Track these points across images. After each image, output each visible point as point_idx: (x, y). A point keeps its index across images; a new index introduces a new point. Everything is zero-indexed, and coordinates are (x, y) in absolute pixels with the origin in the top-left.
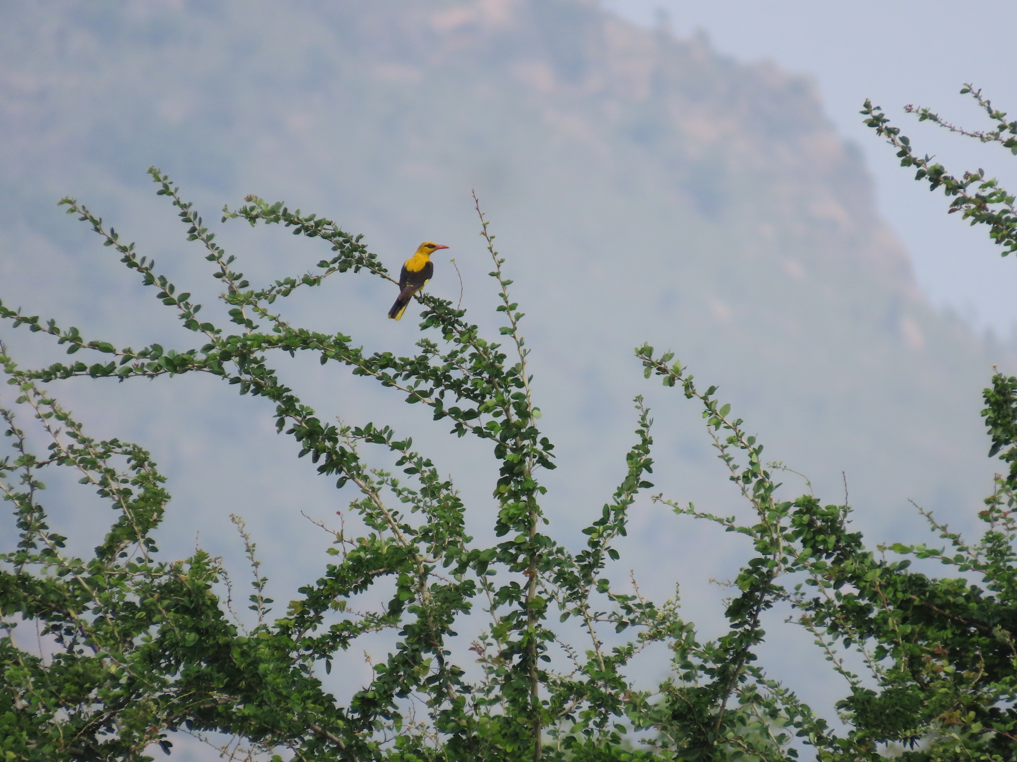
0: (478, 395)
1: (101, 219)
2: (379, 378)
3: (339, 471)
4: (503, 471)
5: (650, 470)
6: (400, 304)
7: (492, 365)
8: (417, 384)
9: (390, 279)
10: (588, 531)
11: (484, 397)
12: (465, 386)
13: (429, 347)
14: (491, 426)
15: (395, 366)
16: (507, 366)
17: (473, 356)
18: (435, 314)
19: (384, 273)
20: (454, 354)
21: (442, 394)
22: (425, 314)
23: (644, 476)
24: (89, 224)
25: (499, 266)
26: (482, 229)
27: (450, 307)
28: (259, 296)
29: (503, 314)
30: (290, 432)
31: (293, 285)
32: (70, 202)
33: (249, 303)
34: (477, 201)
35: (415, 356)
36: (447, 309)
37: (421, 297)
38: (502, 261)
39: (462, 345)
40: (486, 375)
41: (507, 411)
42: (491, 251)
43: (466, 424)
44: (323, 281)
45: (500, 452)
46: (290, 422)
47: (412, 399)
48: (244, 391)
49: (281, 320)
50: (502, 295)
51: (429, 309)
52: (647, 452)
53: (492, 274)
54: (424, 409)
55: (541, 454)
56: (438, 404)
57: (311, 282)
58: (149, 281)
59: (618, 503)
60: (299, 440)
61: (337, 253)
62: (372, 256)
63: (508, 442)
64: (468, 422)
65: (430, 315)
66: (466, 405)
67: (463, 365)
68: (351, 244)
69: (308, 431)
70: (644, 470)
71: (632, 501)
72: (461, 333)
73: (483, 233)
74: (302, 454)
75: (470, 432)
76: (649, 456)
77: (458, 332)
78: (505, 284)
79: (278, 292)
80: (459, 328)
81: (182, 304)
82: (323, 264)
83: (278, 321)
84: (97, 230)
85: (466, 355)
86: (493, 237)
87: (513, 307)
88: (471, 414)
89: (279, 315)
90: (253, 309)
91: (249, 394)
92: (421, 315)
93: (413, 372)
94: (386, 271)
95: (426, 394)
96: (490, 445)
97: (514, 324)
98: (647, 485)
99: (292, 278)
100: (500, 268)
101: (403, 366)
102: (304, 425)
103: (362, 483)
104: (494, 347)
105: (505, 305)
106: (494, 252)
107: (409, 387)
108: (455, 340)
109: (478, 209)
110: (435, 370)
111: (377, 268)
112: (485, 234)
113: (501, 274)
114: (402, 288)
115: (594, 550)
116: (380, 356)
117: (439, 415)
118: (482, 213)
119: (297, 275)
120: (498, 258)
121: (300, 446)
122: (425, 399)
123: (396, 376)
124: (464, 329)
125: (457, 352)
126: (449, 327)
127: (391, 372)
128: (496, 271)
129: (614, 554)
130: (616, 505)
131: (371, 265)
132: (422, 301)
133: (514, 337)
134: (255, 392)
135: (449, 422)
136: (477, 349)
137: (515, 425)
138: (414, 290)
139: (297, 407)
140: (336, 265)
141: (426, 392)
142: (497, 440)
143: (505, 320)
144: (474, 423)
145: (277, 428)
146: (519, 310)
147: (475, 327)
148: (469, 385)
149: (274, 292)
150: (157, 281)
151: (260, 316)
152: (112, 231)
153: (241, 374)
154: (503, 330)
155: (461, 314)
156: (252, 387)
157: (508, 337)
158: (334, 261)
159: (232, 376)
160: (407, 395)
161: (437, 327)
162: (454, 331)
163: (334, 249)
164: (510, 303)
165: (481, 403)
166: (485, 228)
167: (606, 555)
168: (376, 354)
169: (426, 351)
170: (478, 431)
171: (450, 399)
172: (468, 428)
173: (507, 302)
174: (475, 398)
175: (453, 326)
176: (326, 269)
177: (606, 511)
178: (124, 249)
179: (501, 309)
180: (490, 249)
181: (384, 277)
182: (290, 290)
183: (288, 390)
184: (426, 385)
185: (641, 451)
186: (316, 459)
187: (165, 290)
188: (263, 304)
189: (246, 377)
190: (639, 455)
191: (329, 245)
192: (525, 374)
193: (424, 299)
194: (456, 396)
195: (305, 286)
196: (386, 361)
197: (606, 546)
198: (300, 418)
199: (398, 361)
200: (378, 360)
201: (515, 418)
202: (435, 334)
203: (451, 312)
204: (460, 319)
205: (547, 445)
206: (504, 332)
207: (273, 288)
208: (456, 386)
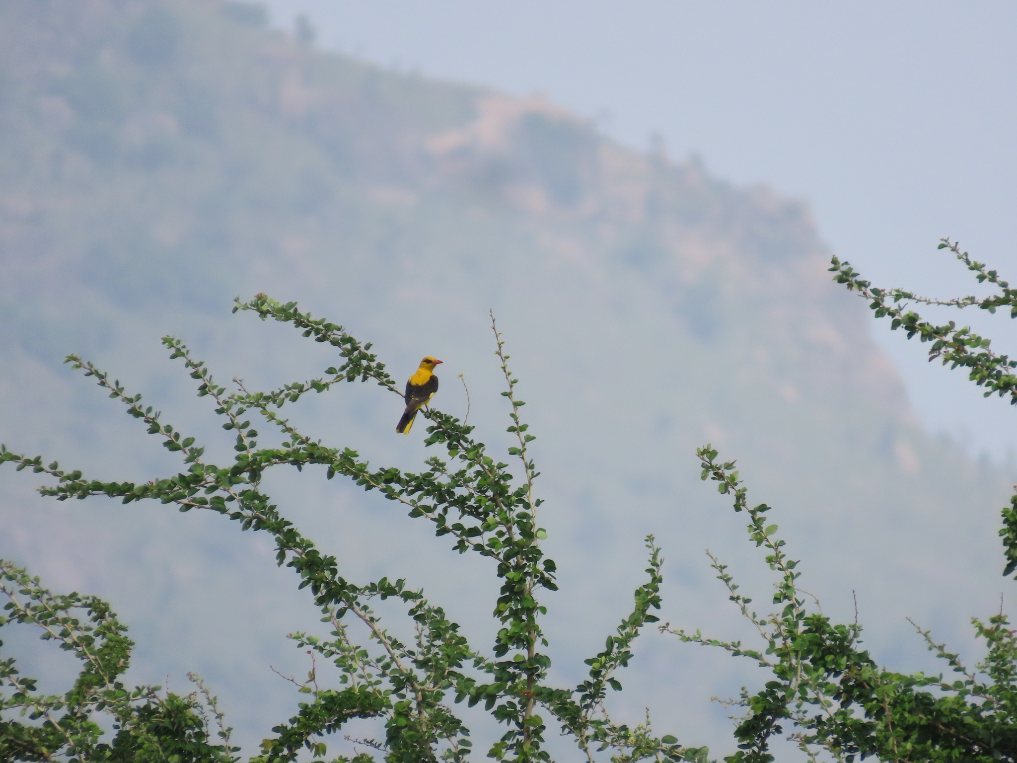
0: (481, 513)
1: (106, 373)
2: (383, 490)
3: (337, 602)
4: (503, 590)
5: (658, 607)
6: (407, 418)
7: (497, 483)
8: (420, 498)
9: (397, 392)
10: (589, 662)
11: (487, 515)
12: (469, 503)
13: (437, 466)
14: (493, 543)
15: (399, 481)
16: (513, 487)
17: (478, 473)
18: (441, 430)
19: (392, 386)
20: (462, 473)
21: (445, 510)
22: (431, 429)
23: (651, 611)
24: (95, 379)
25: (511, 386)
26: (497, 349)
27: (457, 423)
28: (267, 399)
29: (513, 435)
30: (290, 565)
31: (301, 389)
32: (75, 359)
33: (258, 406)
34: (494, 321)
35: (421, 474)
36: (453, 425)
37: (427, 411)
38: (515, 382)
39: (467, 462)
40: (490, 493)
41: (509, 529)
42: (505, 371)
43: (468, 541)
44: (330, 386)
45: (502, 571)
46: (290, 555)
47: (415, 514)
48: (245, 527)
49: (288, 425)
50: (512, 415)
51: (435, 425)
52: (656, 590)
53: (505, 394)
54: (427, 524)
55: (542, 574)
56: (441, 520)
57: (319, 386)
58: (155, 429)
59: (622, 635)
60: (298, 571)
61: (345, 360)
62: (380, 366)
63: (511, 561)
64: (470, 539)
65: (436, 431)
66: (470, 522)
67: (470, 484)
68: (360, 352)
69: (307, 562)
70: (651, 606)
71: (636, 634)
72: (466, 449)
73: (497, 353)
74: (301, 586)
75: (470, 550)
76: (657, 594)
77: (463, 448)
78: (517, 404)
79: (287, 396)
80: (465, 445)
81: (187, 449)
82: (331, 371)
83: (285, 426)
84: (103, 384)
85: (470, 473)
86: (507, 357)
87: (523, 428)
88: (474, 532)
89: (287, 420)
90: (261, 412)
91: (251, 529)
92: (427, 430)
93: (418, 488)
94: (393, 383)
95: (428, 509)
96: (493, 564)
97: (524, 445)
98: (653, 619)
99: (301, 383)
100: (513, 388)
101: (408, 482)
102: (304, 556)
103: (362, 613)
104: (500, 466)
105: (515, 425)
106: (507, 372)
107: (413, 501)
108: (461, 457)
109: (494, 329)
110: (440, 486)
111: (386, 381)
112: (500, 354)
113: (513, 395)
114: (408, 402)
115: (595, 680)
116: (386, 472)
117: (442, 531)
118: (498, 333)
119: (304, 379)
120: (512, 378)
121: (299, 578)
122: (428, 514)
123: (401, 492)
124: (469, 446)
125: (465, 471)
126: (455, 443)
127: (397, 487)
128: (508, 391)
129: (616, 685)
130: (620, 637)
131: (378, 375)
132: (428, 415)
133: (523, 458)
134: (257, 528)
135: (452, 539)
136: (482, 466)
137: (516, 543)
138: (421, 403)
139: (298, 540)
140: (344, 373)
141: (430, 507)
142: (500, 560)
143: (514, 440)
144: (476, 540)
145: (278, 561)
146: (528, 432)
147: (481, 445)
148: (472, 503)
149: (282, 396)
150: (162, 428)
151: (267, 419)
152: (117, 383)
153: (242, 510)
154: (512, 451)
155: (468, 430)
156: (254, 522)
157: (516, 457)
158: (343, 368)
159: (232, 511)
160: (411, 509)
161: (442, 442)
162: (460, 447)
163: (343, 355)
164: (520, 424)
165: (484, 520)
166: (500, 347)
167: (608, 686)
168: (382, 469)
169: (434, 470)
170: (478, 547)
171: (454, 516)
172: (470, 545)
173: (517, 423)
174: (477, 515)
175: (458, 442)
176: (334, 376)
177: (610, 643)
178: (130, 401)
179: (511, 429)
180: (504, 368)
181: (391, 389)
182: (298, 395)
183: (288, 523)
184: (429, 501)
185: (650, 590)
186: (316, 589)
187: (170, 436)
188: (271, 407)
189: (247, 513)
190: (648, 593)
191: (338, 350)
192: (531, 495)
193: (430, 414)
194: (460, 513)
195: (314, 390)
196: (389, 477)
197: (608, 677)
198: (300, 551)
199: (403, 476)
200: (383, 475)
201: (517, 537)
202: (440, 450)
203: (457, 428)
204: (466, 436)
205: (550, 566)
206: (513, 452)
207: (282, 391)
208: (461, 502)
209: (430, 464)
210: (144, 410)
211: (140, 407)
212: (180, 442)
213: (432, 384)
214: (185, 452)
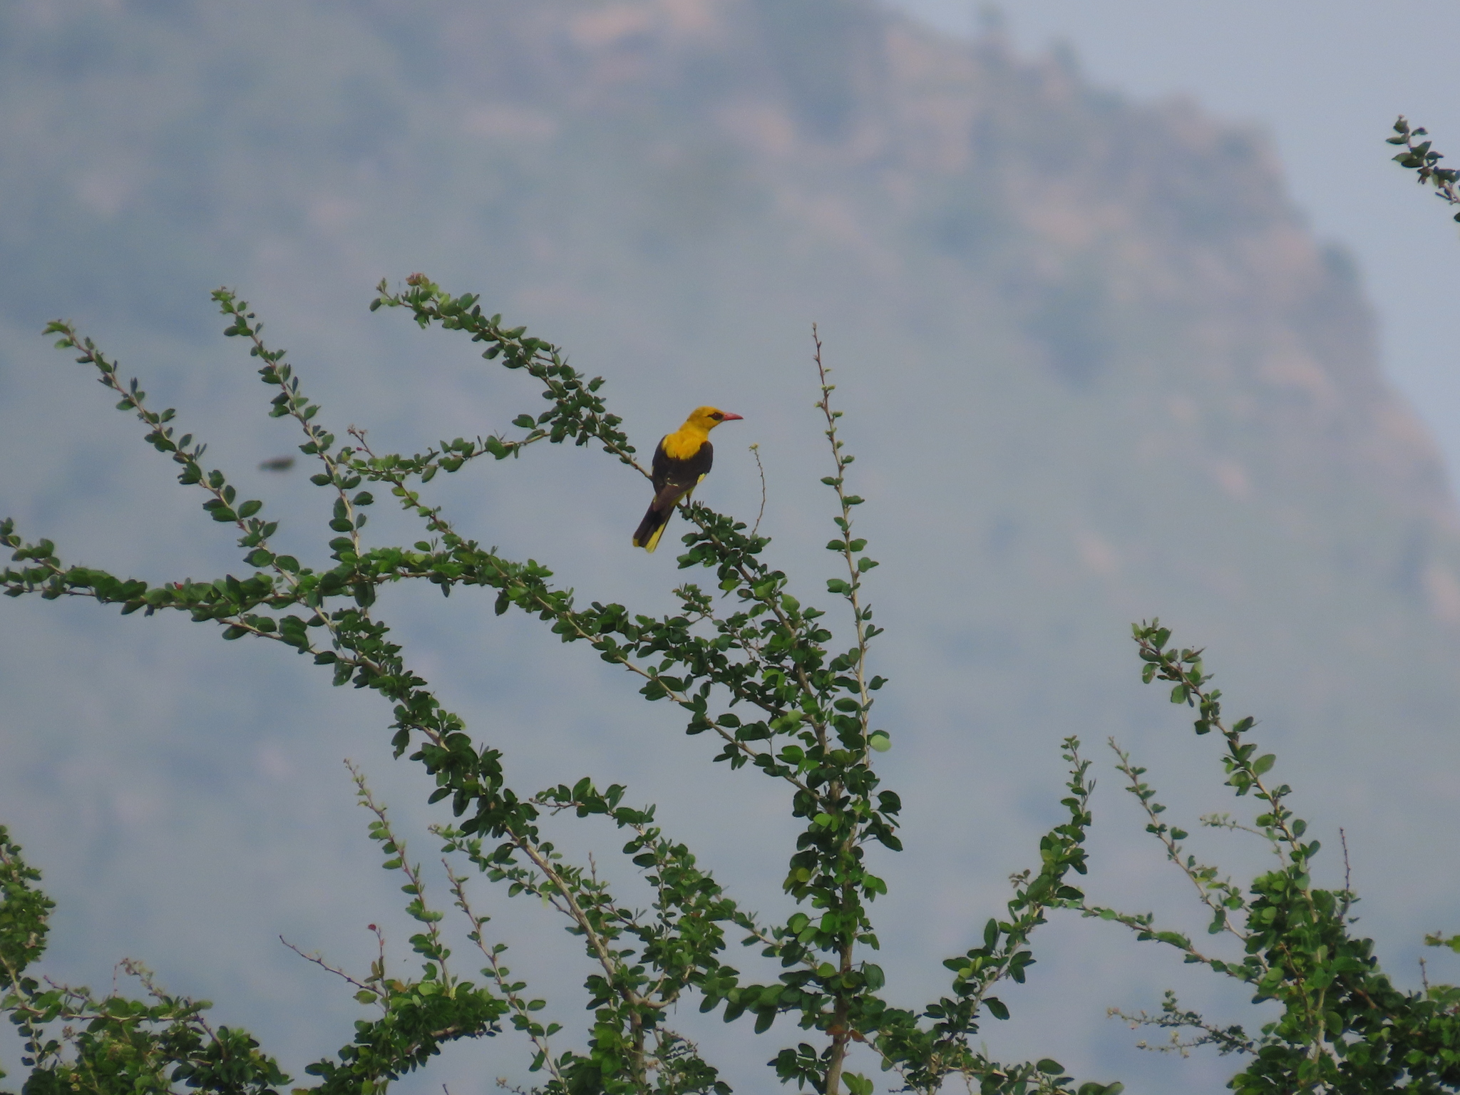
0: (769, 699)
1: (116, 363)
2: (597, 646)
3: (500, 832)
4: (803, 840)
5: (1082, 870)
6: (656, 519)
7: (803, 645)
8: (666, 665)
9: (636, 467)
10: (952, 964)
11: (780, 703)
12: (749, 679)
13: (696, 600)
14: (791, 754)
15: (626, 629)
16: (831, 651)
17: (769, 625)
18: (708, 541)
19: (627, 454)
20: (739, 620)
21: (706, 688)
22: (691, 538)
23: (1070, 877)
24: (94, 371)
25: (841, 468)
26: (821, 398)
27: (740, 532)
28: (405, 465)
29: (838, 555)
30: (417, 756)
31: (468, 452)
32: (64, 330)
33: (389, 478)
34: (819, 346)
35: (666, 617)
36: (733, 534)
37: (688, 506)
38: (849, 460)
39: (752, 603)
40: (789, 663)
41: (820, 731)
42: (832, 440)
43: (744, 748)
44: (520, 450)
45: (803, 806)
46: (418, 739)
47: (653, 691)
48: (340, 680)
49: (440, 517)
50: (839, 521)
51: (700, 531)
52: (1080, 838)
53: (828, 481)
54: (672, 713)
55: (875, 817)
56: (698, 705)
57: (500, 450)
58: (191, 477)
59: (1015, 919)
60: (431, 771)
61: (552, 404)
62: (612, 420)
63: (820, 789)
64: (748, 743)
65: (699, 542)
66: (750, 713)
67: (752, 642)
68: (580, 392)
69: (448, 756)
70: (1071, 869)
72: (753, 582)
73: (821, 405)
74: (435, 798)
75: (749, 763)
77: (747, 577)
78: (849, 502)
79: (441, 463)
80: (750, 572)
81: (246, 521)
82: (524, 420)
83: (434, 518)
84: (108, 381)
85: (756, 623)
86: (838, 415)
87: (857, 546)
88: (758, 731)
89: (439, 509)
90: (394, 491)
91: (350, 684)
92: (684, 539)
93: (658, 645)
94: (632, 450)
95: (677, 685)
96: (784, 791)
97: (855, 576)
98: (1073, 894)
99: (468, 439)
100: (844, 472)
101: (640, 632)
102: (443, 745)
103: (541, 856)
104: (811, 614)
105: (843, 539)
106: (836, 441)
107: (652, 669)
108: (740, 593)
109: (818, 360)
110: (699, 643)
111: (617, 444)
112: (824, 406)
113: (843, 484)
114: (658, 488)
115: (962, 1000)
116: (602, 610)
117: (697, 726)
118: (824, 368)
119: (474, 433)
120: (843, 453)
121: (432, 783)
122: (675, 693)
123: (628, 648)
124: (758, 576)
125: (744, 617)
126: (732, 568)
127: (620, 639)
128: (835, 476)
131: (607, 435)
132: (688, 513)
133: (852, 600)
134: (360, 683)
135: (713, 742)
136: (778, 614)
137: (833, 757)
138: (679, 493)
139: (434, 713)
140: (548, 427)
141: (678, 680)
142: (798, 784)
143: (840, 567)
144: (758, 746)
145: (394, 748)
146: (867, 553)
147: (779, 575)
148: (758, 679)
149: (434, 462)
150: (206, 478)
151: (404, 505)
152: (134, 384)
153: (337, 647)
154: (834, 585)
155: (757, 545)
156: (357, 672)
157: (840, 597)
158: (546, 418)
159: (319, 649)
160: (643, 682)
161: (711, 565)
162: (740, 576)
163: (548, 394)
164: (852, 538)
165: (776, 713)
166: (826, 396)
168: (596, 605)
169: (689, 608)
170: (764, 761)
171: (720, 699)
172: (749, 756)
173: (847, 535)
174: (763, 702)
175: (739, 566)
176: (529, 431)
177: (993, 932)
178: (153, 419)
179: (835, 546)
180: (831, 435)
181: (626, 461)
182: (462, 461)
183: (419, 681)
184: (680, 670)
185: (1069, 837)
186: (460, 806)
187: (217, 493)
188: (412, 482)
189: (347, 654)
190: (1064, 842)
191: (541, 387)
192: (863, 669)
193: (692, 512)
194: (732, 696)
195: (490, 457)
196: (611, 619)
198: (436, 734)
199: (632, 621)
200: (597, 616)
201: (833, 742)
202: (706, 577)
203: (739, 541)
204: (754, 556)
205: (891, 802)
206: (836, 587)
207: (433, 455)
208: (734, 677)
209: (684, 597)
210: (175, 439)
211: (170, 432)
212: (235, 507)
213: (703, 460)
214: (242, 526)
